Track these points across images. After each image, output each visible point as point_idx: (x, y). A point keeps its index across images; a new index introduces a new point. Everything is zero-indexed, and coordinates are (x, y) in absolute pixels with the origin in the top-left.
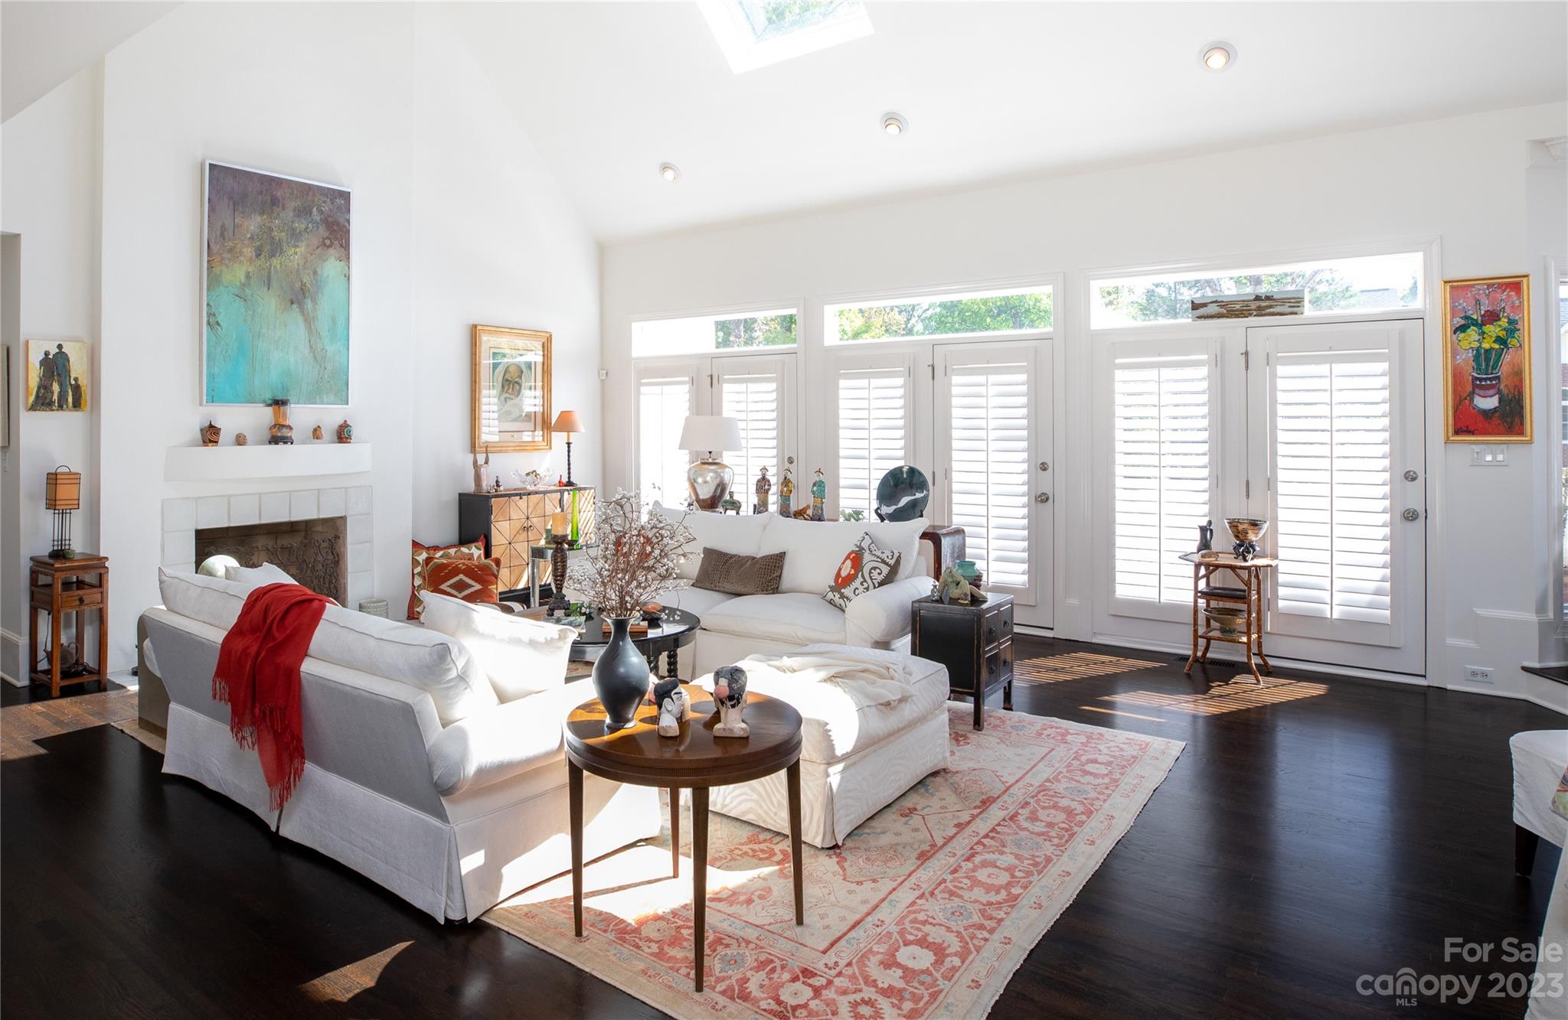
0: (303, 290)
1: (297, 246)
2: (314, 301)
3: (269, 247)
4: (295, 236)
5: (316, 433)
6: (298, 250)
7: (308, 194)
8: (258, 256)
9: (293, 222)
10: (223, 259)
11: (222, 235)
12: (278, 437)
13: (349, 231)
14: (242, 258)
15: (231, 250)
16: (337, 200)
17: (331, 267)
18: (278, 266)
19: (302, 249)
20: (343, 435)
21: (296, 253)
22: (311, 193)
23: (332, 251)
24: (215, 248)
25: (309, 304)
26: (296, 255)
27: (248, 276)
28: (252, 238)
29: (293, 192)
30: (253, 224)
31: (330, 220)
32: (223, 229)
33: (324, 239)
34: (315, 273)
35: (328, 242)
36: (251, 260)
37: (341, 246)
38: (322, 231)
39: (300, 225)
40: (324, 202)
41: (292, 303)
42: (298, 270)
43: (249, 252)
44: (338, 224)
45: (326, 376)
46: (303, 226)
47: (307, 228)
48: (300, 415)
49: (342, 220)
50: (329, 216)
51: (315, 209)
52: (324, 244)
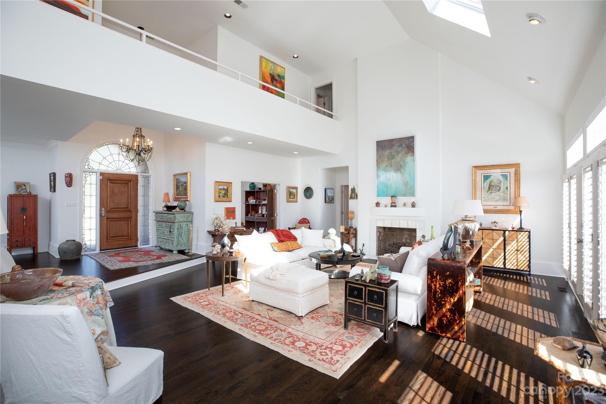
0: (401, 166)
1: (398, 155)
2: (404, 169)
3: (391, 157)
4: (398, 153)
5: (405, 205)
6: (399, 156)
7: (401, 141)
8: (388, 160)
9: (397, 149)
10: (380, 163)
11: (380, 157)
12: (393, 205)
13: (414, 147)
14: (384, 162)
15: (382, 160)
16: (410, 140)
17: (409, 159)
18: (394, 162)
19: (400, 156)
20: (413, 205)
21: (398, 157)
22: (402, 140)
23: (409, 154)
24: (378, 161)
25: (402, 170)
26: (398, 158)
27: (386, 166)
28: (387, 156)
29: (397, 141)
30: (387, 152)
31: (408, 146)
32: (380, 155)
33: (406, 151)
34: (404, 161)
35: (408, 152)
36: (387, 162)
37: (412, 152)
38: (406, 149)
39: (399, 150)
40: (406, 141)
41: (398, 170)
42: (399, 161)
43: (386, 160)
44: (410, 146)
45: (408, 189)
46: (400, 150)
47: (401, 150)
48: (401, 200)
49: (412, 145)
50: (408, 145)
51: (403, 144)
52: (407, 153)
